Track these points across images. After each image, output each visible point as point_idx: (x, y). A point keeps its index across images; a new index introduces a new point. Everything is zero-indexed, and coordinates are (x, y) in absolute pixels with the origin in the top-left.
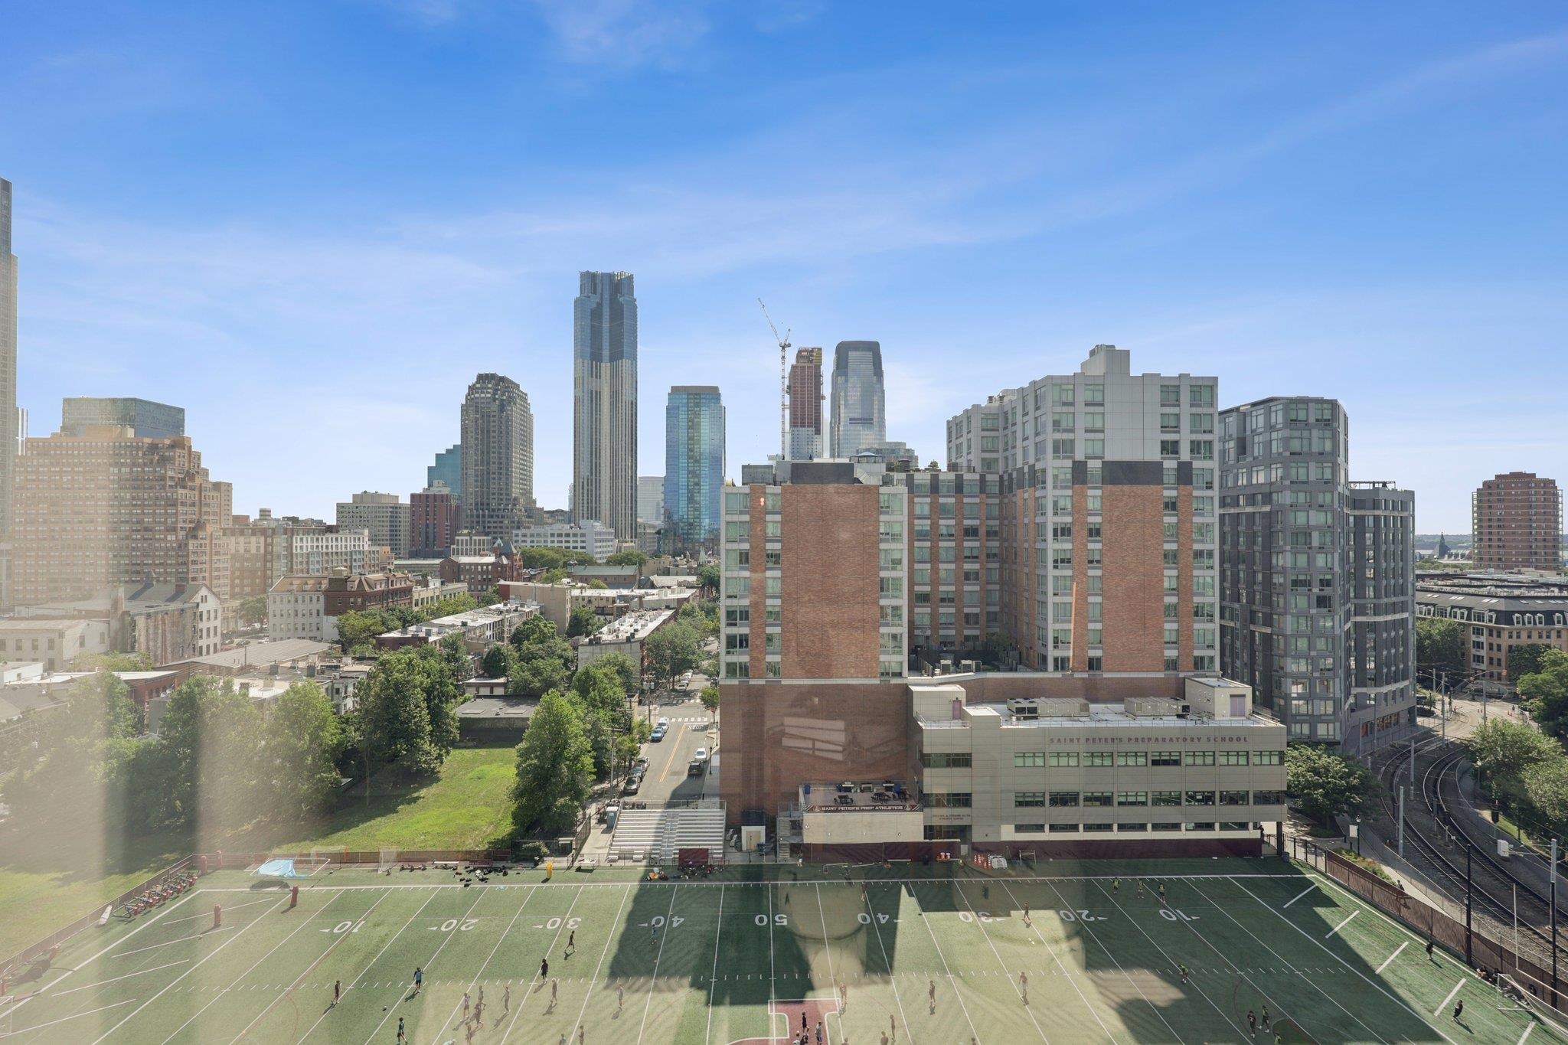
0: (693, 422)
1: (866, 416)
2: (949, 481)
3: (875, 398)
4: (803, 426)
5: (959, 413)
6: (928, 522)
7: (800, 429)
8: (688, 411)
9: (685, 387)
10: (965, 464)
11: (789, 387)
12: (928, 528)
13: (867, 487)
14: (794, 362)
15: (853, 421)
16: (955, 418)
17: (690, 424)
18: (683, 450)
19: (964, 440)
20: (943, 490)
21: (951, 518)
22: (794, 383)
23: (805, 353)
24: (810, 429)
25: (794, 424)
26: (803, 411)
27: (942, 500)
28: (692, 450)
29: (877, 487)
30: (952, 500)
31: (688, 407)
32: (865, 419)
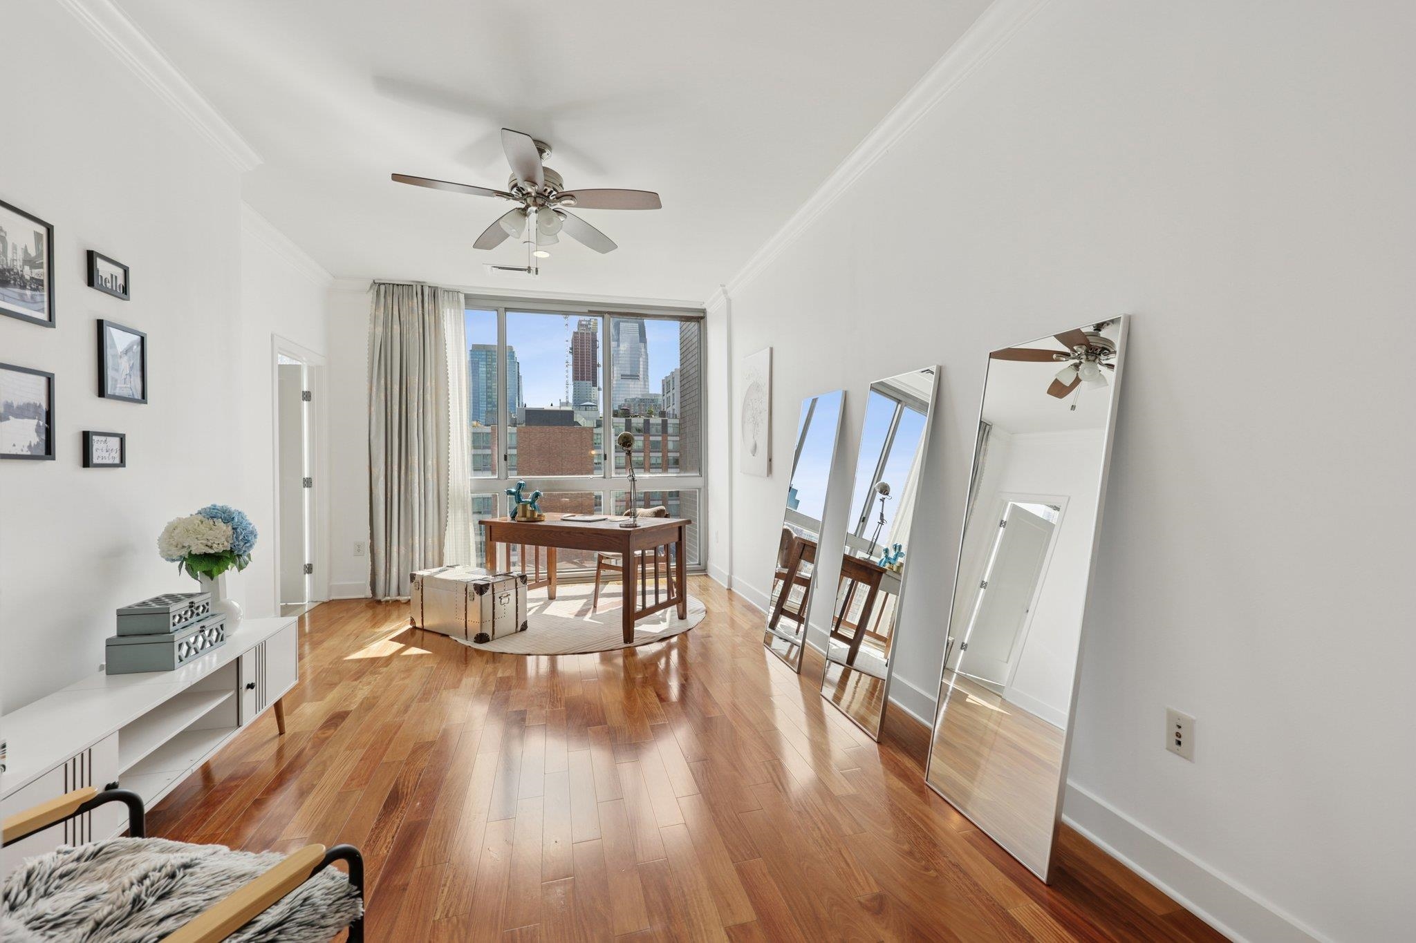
0: (491, 374)
1: (634, 374)
2: (657, 425)
3: (641, 359)
4: (583, 379)
5: (668, 374)
6: (642, 454)
7: (580, 382)
8: (487, 365)
9: (484, 345)
10: (671, 412)
11: (572, 349)
12: (642, 459)
13: (584, 429)
14: (576, 330)
15: (624, 377)
16: (666, 377)
17: (489, 375)
18: (483, 397)
19: (670, 394)
20: (653, 430)
21: (658, 452)
22: (576, 346)
23: (585, 323)
24: (588, 382)
25: (575, 378)
26: (582, 365)
27: (652, 438)
28: (490, 397)
29: (592, 429)
30: (659, 438)
31: (486, 362)
32: (633, 376)
